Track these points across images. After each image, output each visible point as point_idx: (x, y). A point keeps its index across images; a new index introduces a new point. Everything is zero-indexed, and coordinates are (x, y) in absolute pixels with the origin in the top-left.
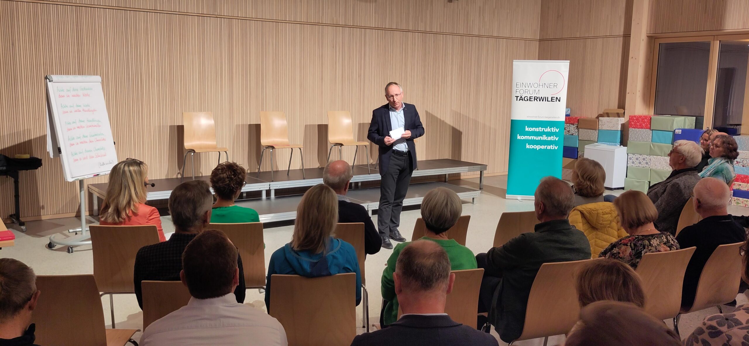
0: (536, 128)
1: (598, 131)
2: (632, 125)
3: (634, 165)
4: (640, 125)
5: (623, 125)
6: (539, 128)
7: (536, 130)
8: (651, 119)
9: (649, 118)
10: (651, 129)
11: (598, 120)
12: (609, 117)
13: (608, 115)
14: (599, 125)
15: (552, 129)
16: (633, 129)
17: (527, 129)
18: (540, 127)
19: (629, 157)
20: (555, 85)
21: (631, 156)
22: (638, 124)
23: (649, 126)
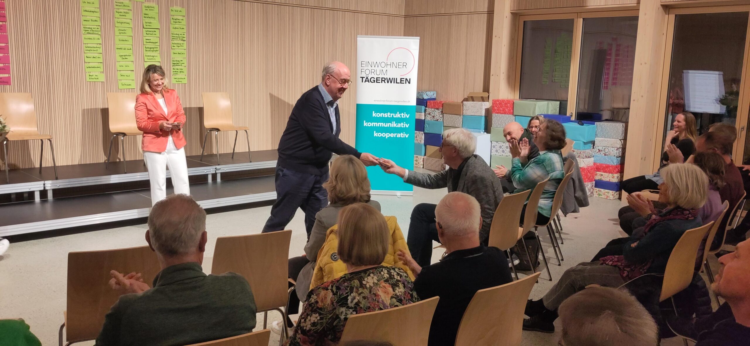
0: (384, 114)
1: (462, 117)
2: (495, 110)
3: (497, 153)
4: (503, 110)
5: (487, 110)
6: (387, 113)
7: (385, 116)
8: (513, 103)
9: (512, 103)
10: (515, 114)
11: (462, 105)
12: (474, 101)
13: (472, 99)
14: (463, 110)
15: (402, 114)
16: (496, 114)
17: (374, 115)
18: (389, 113)
19: (493, 145)
20: (405, 64)
21: (494, 143)
22: (501, 109)
23: (512, 111)
